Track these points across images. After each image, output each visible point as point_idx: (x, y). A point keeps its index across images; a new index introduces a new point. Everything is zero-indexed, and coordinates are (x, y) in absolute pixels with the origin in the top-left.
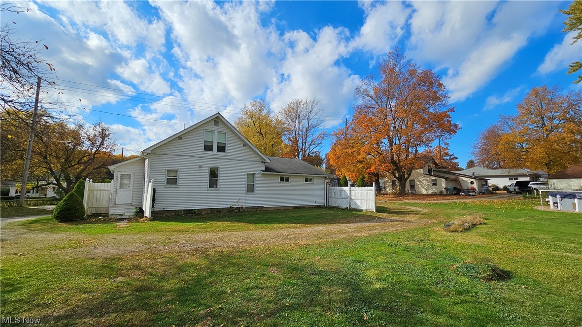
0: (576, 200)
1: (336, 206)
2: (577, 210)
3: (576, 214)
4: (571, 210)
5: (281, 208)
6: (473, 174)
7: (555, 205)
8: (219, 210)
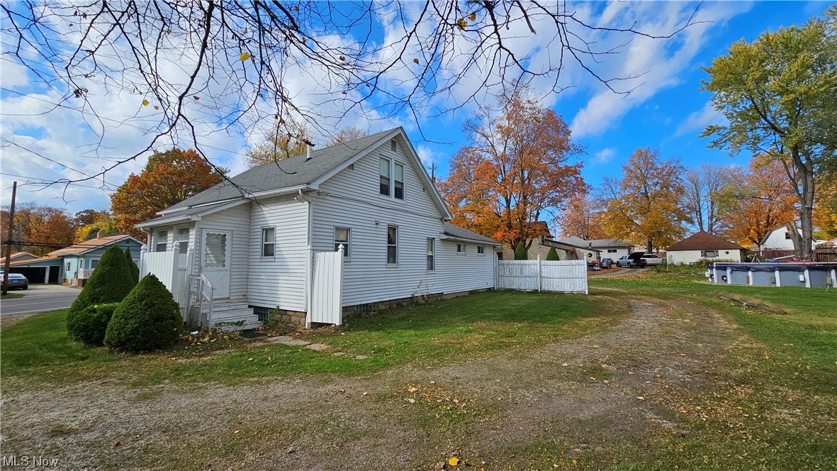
0: (750, 272)
1: (514, 287)
2: (751, 284)
3: (750, 287)
4: (744, 284)
5: (458, 295)
6: (590, 245)
7: (725, 278)
8: (399, 304)
